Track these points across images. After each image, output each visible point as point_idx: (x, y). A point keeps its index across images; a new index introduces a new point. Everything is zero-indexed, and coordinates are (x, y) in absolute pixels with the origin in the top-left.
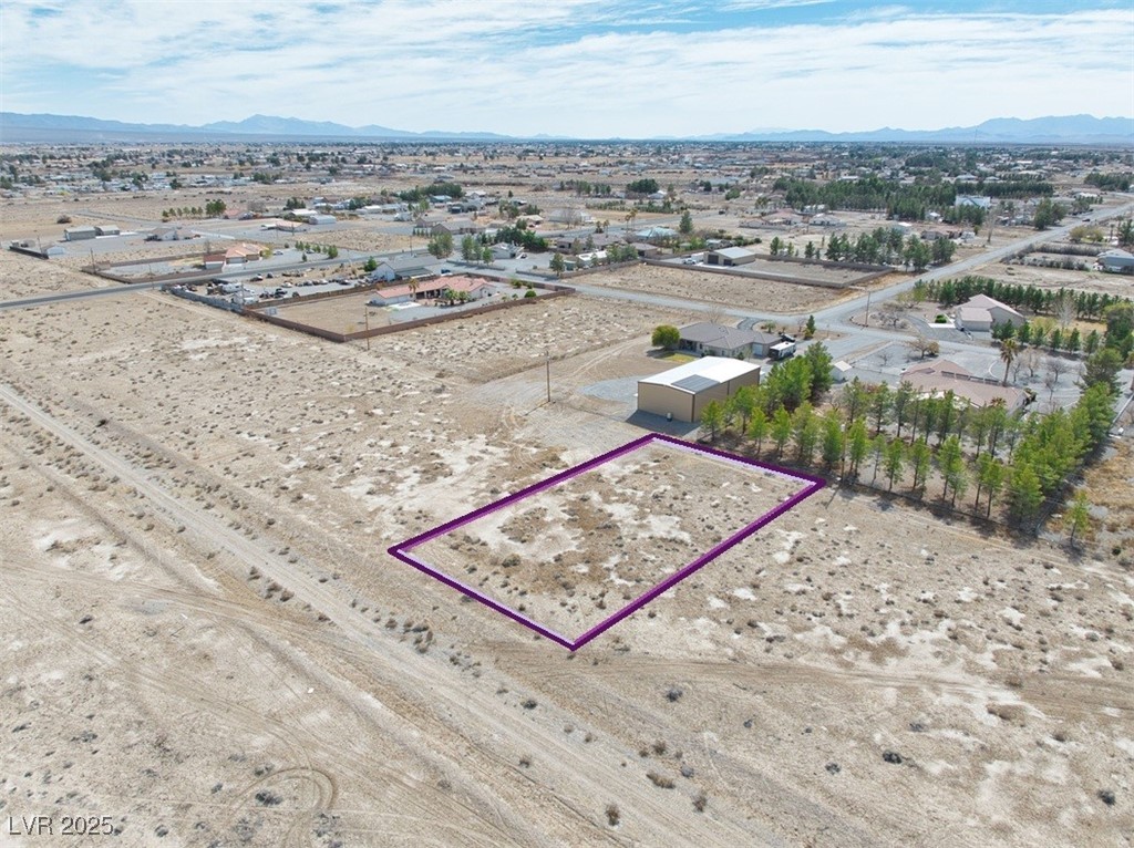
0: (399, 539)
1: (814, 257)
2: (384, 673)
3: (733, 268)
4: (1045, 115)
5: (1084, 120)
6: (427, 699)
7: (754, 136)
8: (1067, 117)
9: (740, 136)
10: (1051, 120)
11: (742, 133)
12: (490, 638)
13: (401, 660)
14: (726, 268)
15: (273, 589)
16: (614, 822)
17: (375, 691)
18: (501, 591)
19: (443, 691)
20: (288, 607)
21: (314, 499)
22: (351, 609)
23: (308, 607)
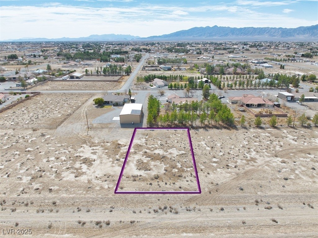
0: (113, 186)
1: (99, 74)
2: (178, 225)
3: (80, 79)
4: (104, 34)
5: (113, 35)
6: (200, 224)
7: (23, 40)
8: (109, 34)
9: (18, 40)
10: (106, 35)
11: (19, 39)
12: (186, 199)
13: (176, 219)
14: (78, 79)
15: (98, 223)
16: (277, 222)
17: (183, 231)
18: (168, 186)
19: (200, 219)
20: (114, 226)
21: (58, 188)
22: (135, 214)
23: (121, 222)
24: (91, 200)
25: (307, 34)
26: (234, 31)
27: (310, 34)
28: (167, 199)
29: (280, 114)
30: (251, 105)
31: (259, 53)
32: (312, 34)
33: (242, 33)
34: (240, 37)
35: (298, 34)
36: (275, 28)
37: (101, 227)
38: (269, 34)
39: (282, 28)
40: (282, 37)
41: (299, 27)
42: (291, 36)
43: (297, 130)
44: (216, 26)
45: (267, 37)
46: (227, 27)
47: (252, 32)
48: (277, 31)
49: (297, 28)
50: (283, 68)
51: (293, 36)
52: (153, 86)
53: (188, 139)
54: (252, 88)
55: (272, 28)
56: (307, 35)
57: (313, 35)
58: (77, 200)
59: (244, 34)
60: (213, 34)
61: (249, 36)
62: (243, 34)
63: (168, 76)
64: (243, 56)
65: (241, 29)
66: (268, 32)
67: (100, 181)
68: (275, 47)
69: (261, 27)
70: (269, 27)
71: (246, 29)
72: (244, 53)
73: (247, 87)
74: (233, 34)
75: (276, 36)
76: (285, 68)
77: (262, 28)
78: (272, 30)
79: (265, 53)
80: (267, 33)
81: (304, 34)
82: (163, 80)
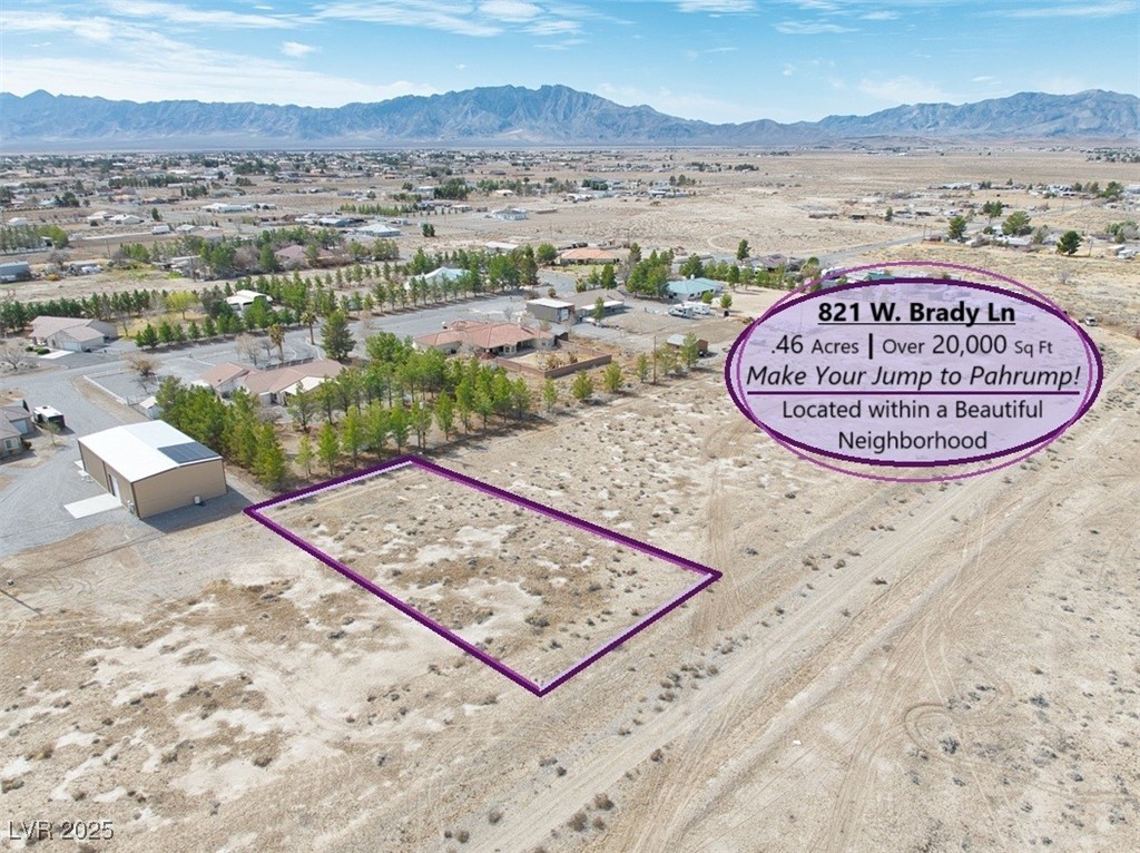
2: (754, 694)
6: (787, 665)
13: (732, 685)
15: (579, 823)
16: (884, 583)
17: (783, 698)
18: (600, 626)
19: (773, 655)
20: (629, 798)
21: (253, 835)
22: (633, 735)
23: (628, 776)
24: (447, 788)
25: (377, 126)
26: (124, 113)
27: (387, 129)
28: (647, 654)
29: (588, 359)
30: (501, 348)
31: (298, 192)
32: (391, 128)
33: (159, 123)
34: (155, 136)
35: (351, 127)
36: (273, 107)
37: (600, 825)
38: (259, 126)
39: (296, 107)
40: (305, 138)
41: (348, 105)
42: (331, 132)
43: (669, 387)
44: (41, 94)
45: (254, 135)
46: (91, 96)
47: (198, 118)
48: (284, 117)
49: (343, 108)
50: (433, 235)
51: (339, 134)
52: (47, 352)
53: (467, 488)
54: (428, 302)
55: (262, 105)
56: (377, 132)
57: (395, 131)
58: (405, 819)
59: (168, 125)
60: (40, 123)
61: (191, 134)
62: (164, 125)
63: (84, 301)
64: (262, 205)
65: (152, 106)
66: (256, 119)
67: (386, 724)
68: (322, 172)
69: (227, 101)
70: (253, 104)
71: (173, 107)
72: (244, 193)
73: (415, 301)
74: (124, 123)
75: (286, 134)
76: (436, 234)
77: (230, 105)
78: (267, 113)
79: (316, 192)
80: (252, 122)
81: (367, 126)
82: (88, 321)
